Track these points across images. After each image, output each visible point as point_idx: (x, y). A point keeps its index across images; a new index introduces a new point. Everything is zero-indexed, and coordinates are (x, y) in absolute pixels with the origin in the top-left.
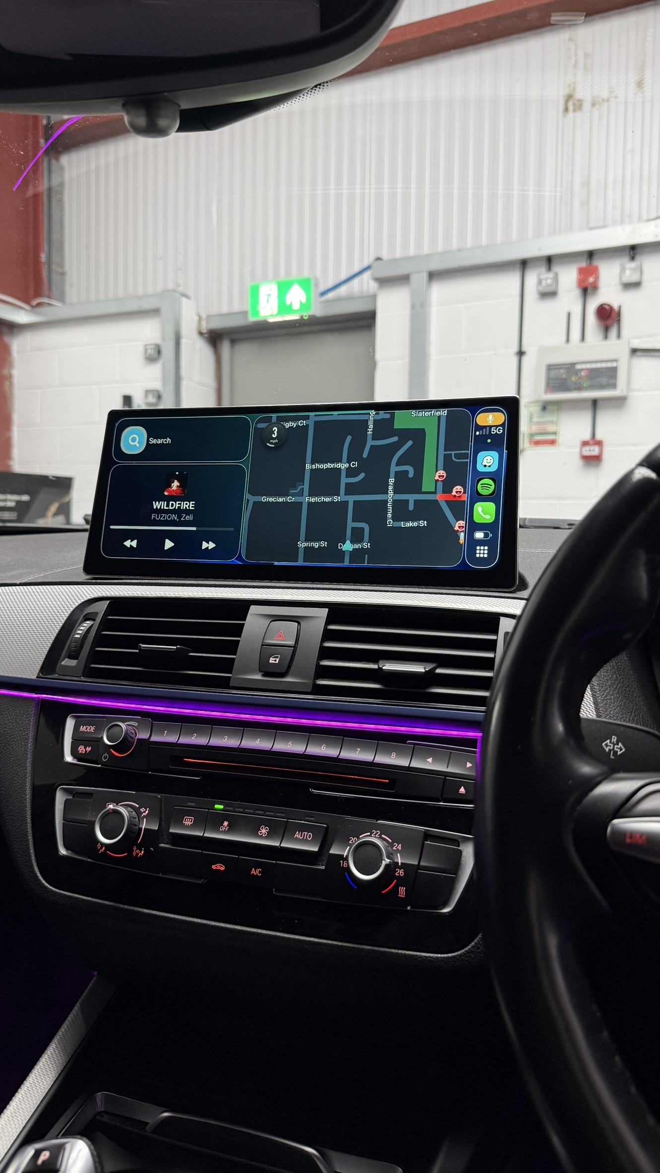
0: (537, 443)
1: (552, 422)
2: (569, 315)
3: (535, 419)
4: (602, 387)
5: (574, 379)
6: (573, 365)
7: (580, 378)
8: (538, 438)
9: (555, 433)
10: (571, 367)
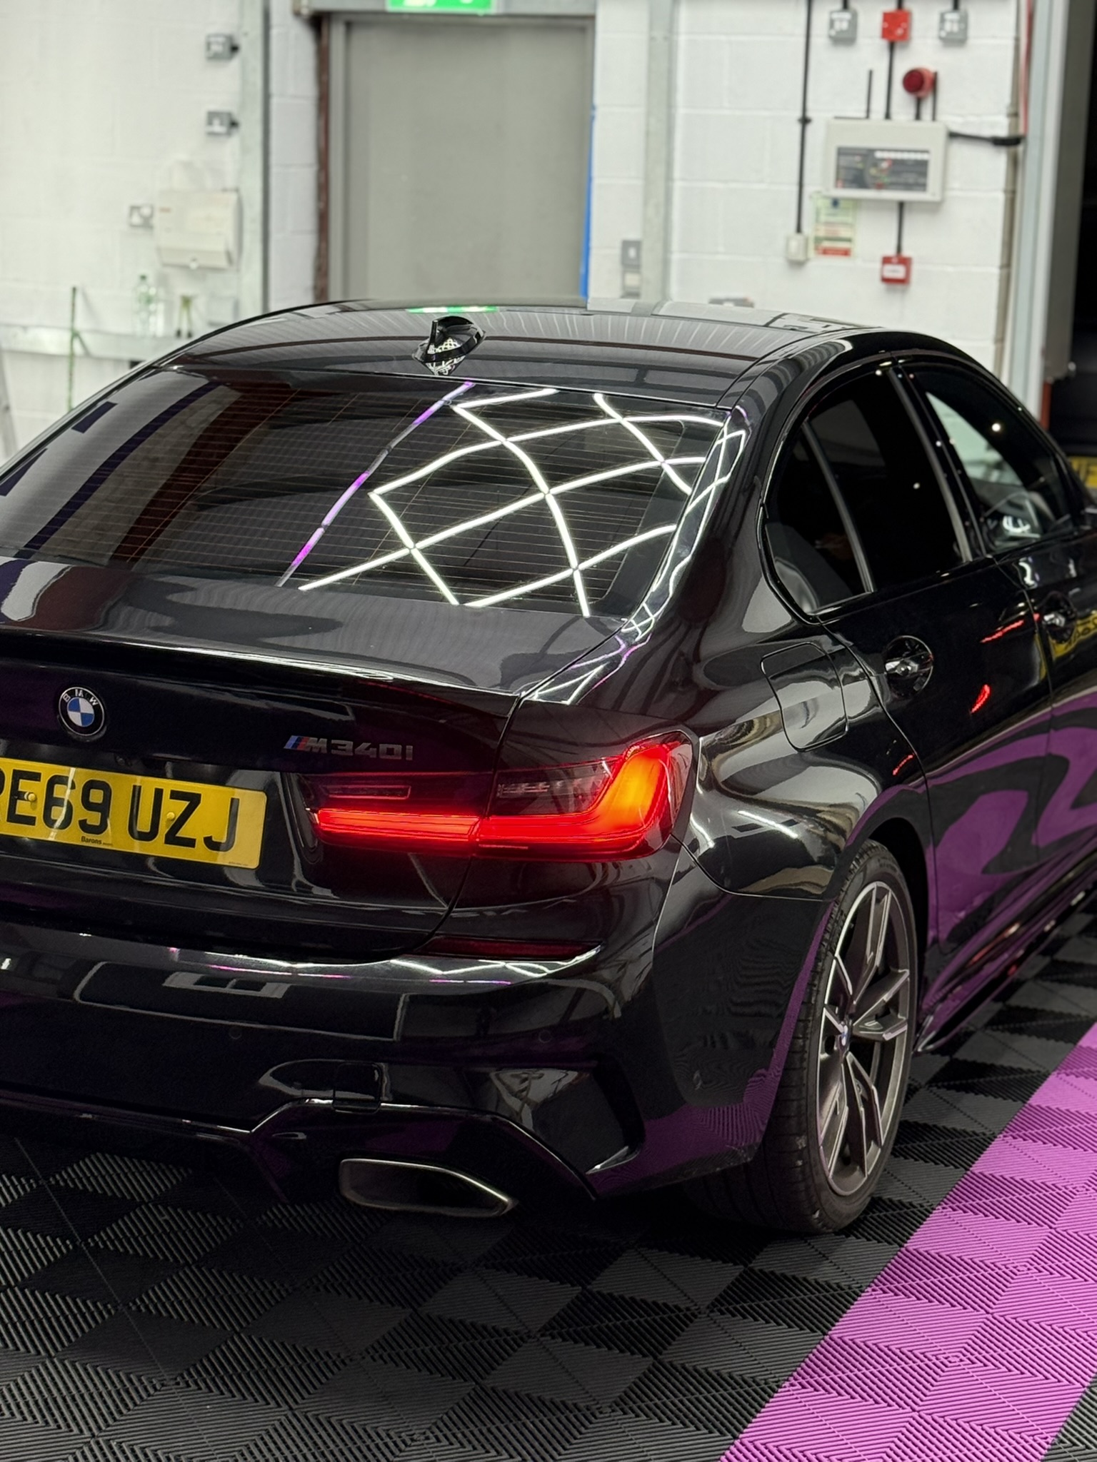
0: (826, 252)
1: (845, 224)
2: (871, 73)
3: (823, 218)
4: (908, 187)
5: (873, 171)
6: (871, 152)
7: (882, 171)
8: (827, 244)
9: (849, 240)
10: (868, 154)
